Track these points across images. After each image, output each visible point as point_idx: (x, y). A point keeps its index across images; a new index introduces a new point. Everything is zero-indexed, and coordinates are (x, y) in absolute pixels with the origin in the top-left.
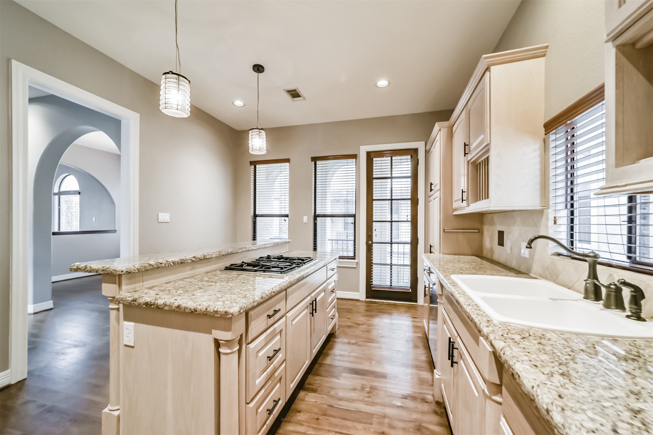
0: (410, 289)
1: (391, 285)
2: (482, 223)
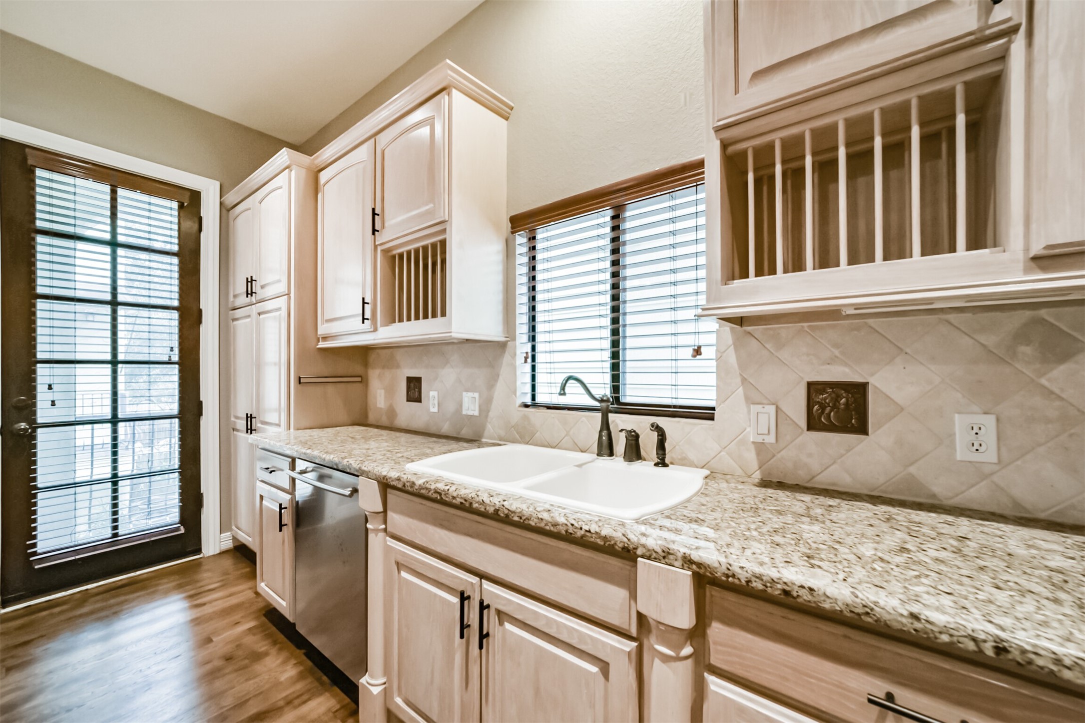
0: (182, 528)
1: (115, 535)
2: (366, 364)
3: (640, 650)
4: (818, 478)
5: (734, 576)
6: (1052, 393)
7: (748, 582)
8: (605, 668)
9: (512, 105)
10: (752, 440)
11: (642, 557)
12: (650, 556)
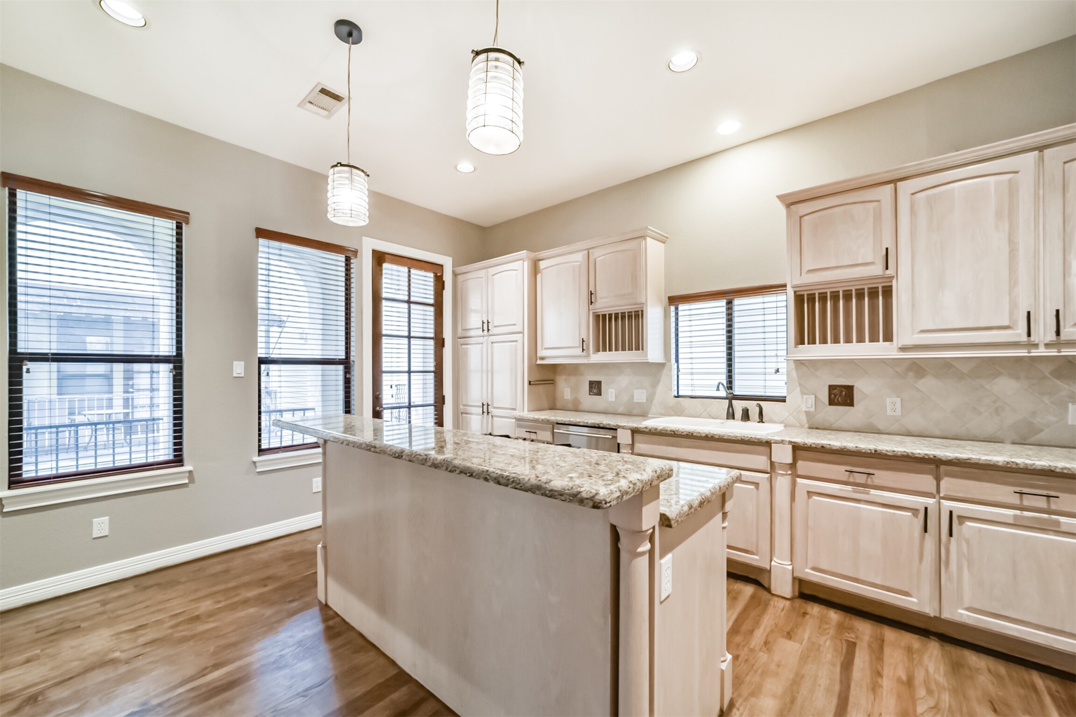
2: (555, 373)
3: (771, 476)
4: (834, 425)
5: (806, 444)
6: (919, 389)
7: (811, 445)
8: (757, 485)
9: (668, 236)
10: (804, 410)
11: (774, 443)
12: (776, 442)
